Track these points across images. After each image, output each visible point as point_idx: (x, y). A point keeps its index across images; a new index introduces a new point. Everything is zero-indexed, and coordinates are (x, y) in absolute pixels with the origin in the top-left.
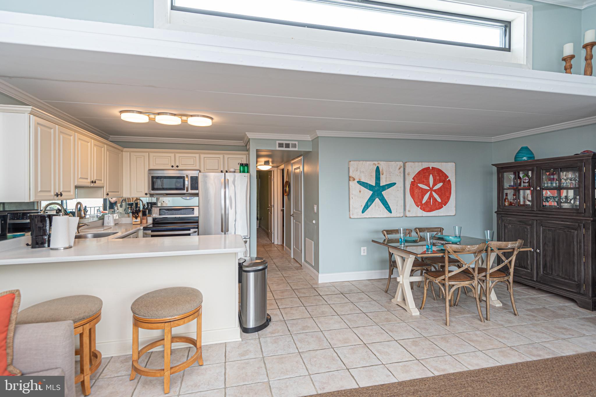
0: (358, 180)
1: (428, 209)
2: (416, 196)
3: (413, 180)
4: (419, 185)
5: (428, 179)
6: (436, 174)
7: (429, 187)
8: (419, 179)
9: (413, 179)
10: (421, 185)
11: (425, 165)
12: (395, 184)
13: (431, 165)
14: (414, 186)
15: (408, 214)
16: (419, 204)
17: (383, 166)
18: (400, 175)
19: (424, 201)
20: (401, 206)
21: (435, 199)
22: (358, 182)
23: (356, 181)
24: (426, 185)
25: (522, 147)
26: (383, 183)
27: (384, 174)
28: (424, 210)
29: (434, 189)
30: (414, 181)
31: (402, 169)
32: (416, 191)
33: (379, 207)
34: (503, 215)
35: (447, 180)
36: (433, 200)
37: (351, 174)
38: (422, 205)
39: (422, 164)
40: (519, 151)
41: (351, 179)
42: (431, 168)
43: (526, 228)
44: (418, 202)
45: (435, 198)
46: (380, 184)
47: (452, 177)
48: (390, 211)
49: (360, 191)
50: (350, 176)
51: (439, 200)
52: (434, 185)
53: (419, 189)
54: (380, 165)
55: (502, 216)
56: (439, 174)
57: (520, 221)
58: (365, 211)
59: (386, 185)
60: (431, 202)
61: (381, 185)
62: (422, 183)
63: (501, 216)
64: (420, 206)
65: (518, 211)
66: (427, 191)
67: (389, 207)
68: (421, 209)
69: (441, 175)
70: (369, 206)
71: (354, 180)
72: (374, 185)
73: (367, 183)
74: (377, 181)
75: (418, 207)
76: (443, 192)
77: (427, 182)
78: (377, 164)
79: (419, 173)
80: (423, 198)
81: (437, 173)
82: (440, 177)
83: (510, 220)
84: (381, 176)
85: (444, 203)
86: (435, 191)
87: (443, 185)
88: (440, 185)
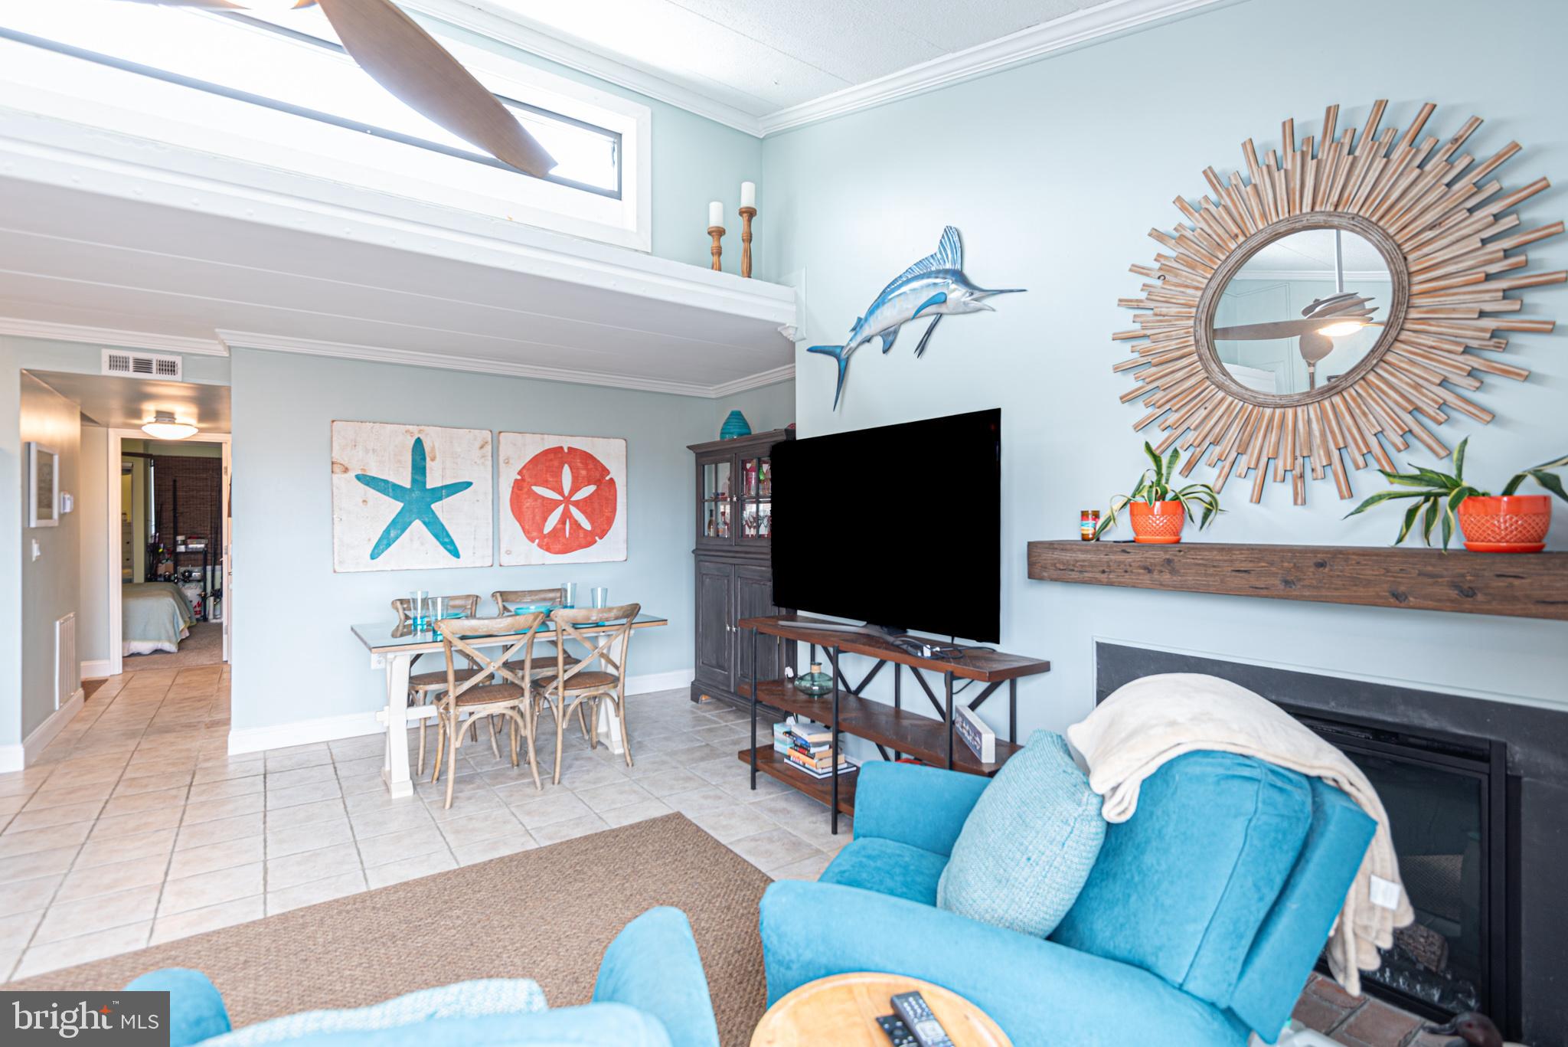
0: (360, 472)
1: (558, 547)
2: (528, 515)
3: (519, 477)
4: (534, 488)
5: (558, 475)
6: (579, 465)
7: (561, 493)
8: (536, 475)
9: (520, 473)
10: (540, 490)
11: (551, 442)
12: (469, 484)
13: (567, 443)
14: (521, 490)
15: (505, 560)
16: (534, 534)
17: (433, 439)
18: (483, 463)
19: (549, 527)
20: (487, 540)
21: (576, 525)
22: (358, 477)
23: (352, 474)
24: (553, 489)
25: (733, 411)
26: (433, 481)
27: (438, 459)
28: (548, 550)
29: (573, 499)
30: (523, 480)
31: (489, 448)
32: (528, 503)
33: (422, 544)
34: (701, 558)
35: (607, 479)
36: (570, 524)
37: (337, 455)
38: (543, 537)
39: (543, 439)
40: (728, 418)
41: (337, 468)
42: (566, 450)
44: (532, 529)
45: (576, 521)
46: (425, 483)
47: (617, 472)
48: (456, 554)
49: (364, 501)
50: (334, 460)
51: (587, 525)
52: (575, 489)
53: (536, 500)
54: (427, 434)
55: (699, 560)
56: (586, 465)
58: (379, 555)
59: (443, 487)
60: (564, 529)
61: (428, 486)
62: (545, 484)
64: (537, 541)
66: (556, 504)
67: (452, 542)
68: (540, 546)
69: (591, 466)
70: (394, 542)
71: (346, 470)
72: (408, 486)
73: (386, 482)
74: (417, 477)
75: (532, 540)
76: (596, 506)
77: (556, 482)
78: (416, 432)
79: (535, 460)
80: (545, 520)
81: (581, 462)
82: (588, 470)
84: (429, 464)
85: (599, 531)
86: (576, 504)
87: (596, 491)
88: (588, 491)
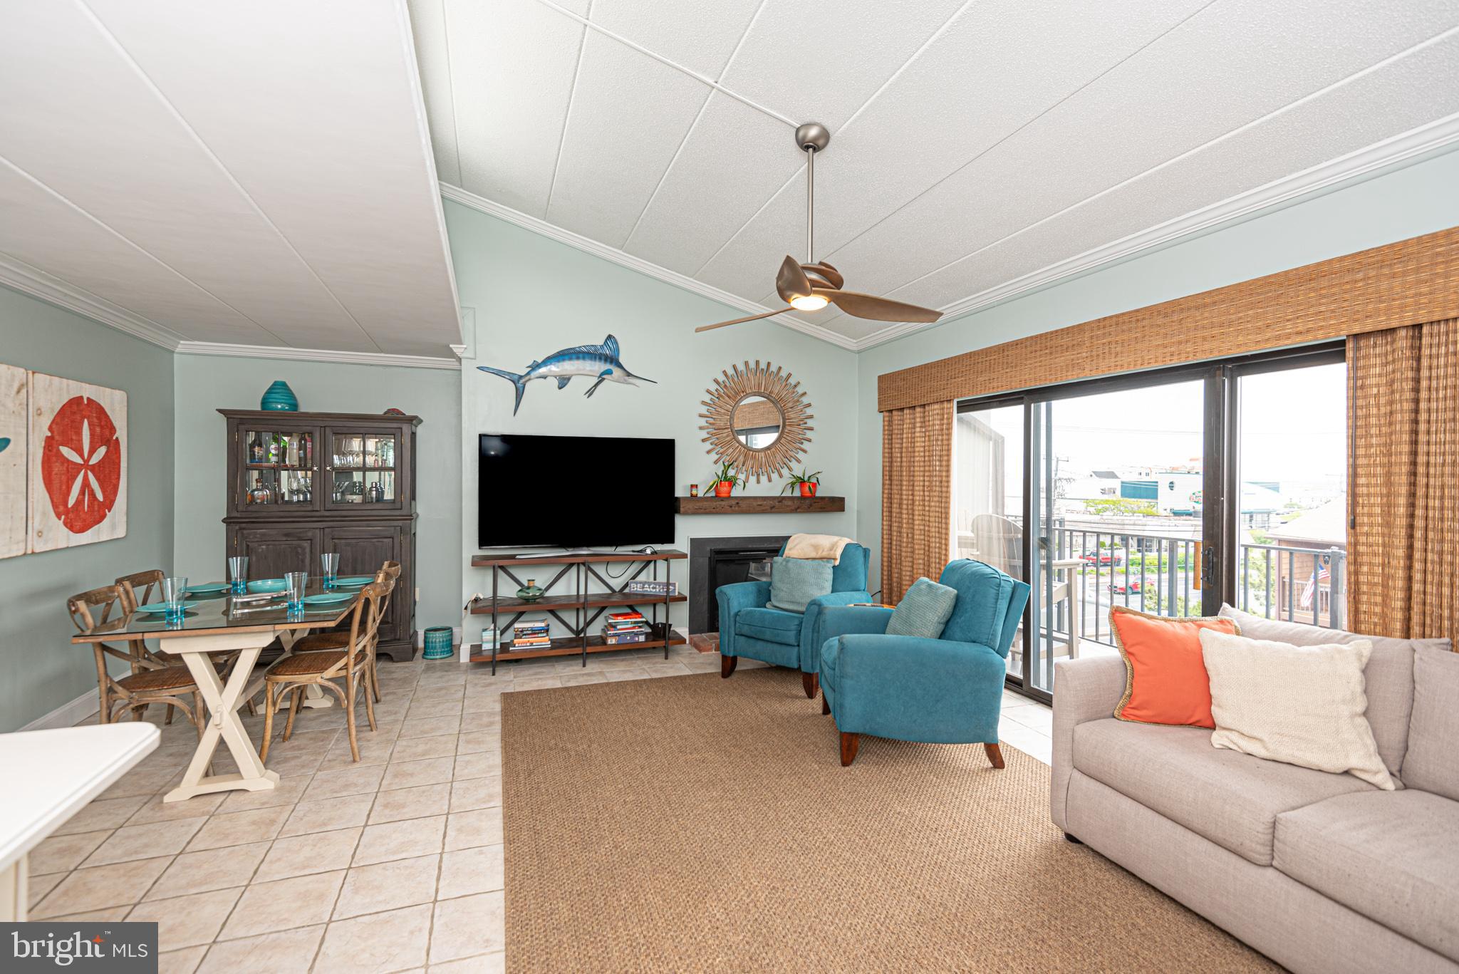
1: (79, 523)
2: (56, 483)
3: (50, 434)
4: (61, 448)
5: (78, 431)
6: (95, 420)
7: (81, 454)
8: (62, 432)
9: (50, 429)
10: (65, 451)
11: (74, 390)
12: (8, 442)
13: (86, 391)
14: (51, 451)
15: (37, 544)
16: (61, 509)
18: (20, 414)
19: (72, 500)
20: (22, 517)
21: (92, 494)
24: (75, 450)
25: (275, 382)
28: (71, 528)
29: (91, 463)
30: (52, 437)
31: (24, 393)
32: (56, 467)
34: (244, 525)
35: (114, 438)
36: (88, 495)
38: (67, 512)
39: (68, 385)
40: (270, 389)
42: (85, 401)
43: (300, 546)
44: (60, 504)
45: (92, 491)
47: (121, 434)
51: (100, 497)
52: (92, 451)
53: (63, 463)
55: (241, 529)
56: (99, 420)
57: (287, 535)
60: (84, 502)
62: (68, 443)
63: (237, 527)
64: (63, 518)
65: (282, 514)
66: (78, 469)
68: (65, 524)
69: (104, 422)
75: (60, 518)
76: (107, 471)
77: (78, 440)
79: (63, 411)
80: (69, 491)
81: (96, 417)
82: (102, 427)
83: (263, 535)
85: (108, 502)
86: (93, 468)
87: (107, 453)
88: (102, 451)
